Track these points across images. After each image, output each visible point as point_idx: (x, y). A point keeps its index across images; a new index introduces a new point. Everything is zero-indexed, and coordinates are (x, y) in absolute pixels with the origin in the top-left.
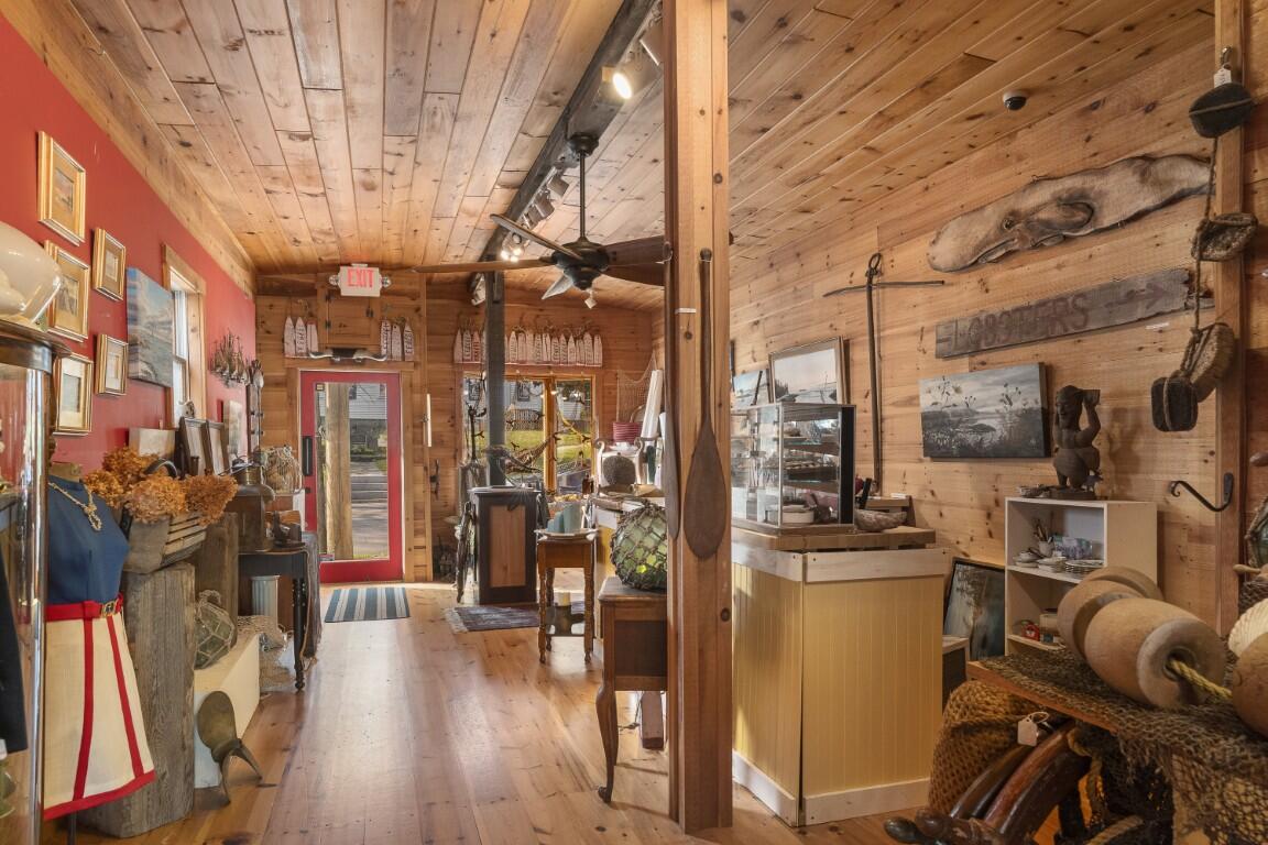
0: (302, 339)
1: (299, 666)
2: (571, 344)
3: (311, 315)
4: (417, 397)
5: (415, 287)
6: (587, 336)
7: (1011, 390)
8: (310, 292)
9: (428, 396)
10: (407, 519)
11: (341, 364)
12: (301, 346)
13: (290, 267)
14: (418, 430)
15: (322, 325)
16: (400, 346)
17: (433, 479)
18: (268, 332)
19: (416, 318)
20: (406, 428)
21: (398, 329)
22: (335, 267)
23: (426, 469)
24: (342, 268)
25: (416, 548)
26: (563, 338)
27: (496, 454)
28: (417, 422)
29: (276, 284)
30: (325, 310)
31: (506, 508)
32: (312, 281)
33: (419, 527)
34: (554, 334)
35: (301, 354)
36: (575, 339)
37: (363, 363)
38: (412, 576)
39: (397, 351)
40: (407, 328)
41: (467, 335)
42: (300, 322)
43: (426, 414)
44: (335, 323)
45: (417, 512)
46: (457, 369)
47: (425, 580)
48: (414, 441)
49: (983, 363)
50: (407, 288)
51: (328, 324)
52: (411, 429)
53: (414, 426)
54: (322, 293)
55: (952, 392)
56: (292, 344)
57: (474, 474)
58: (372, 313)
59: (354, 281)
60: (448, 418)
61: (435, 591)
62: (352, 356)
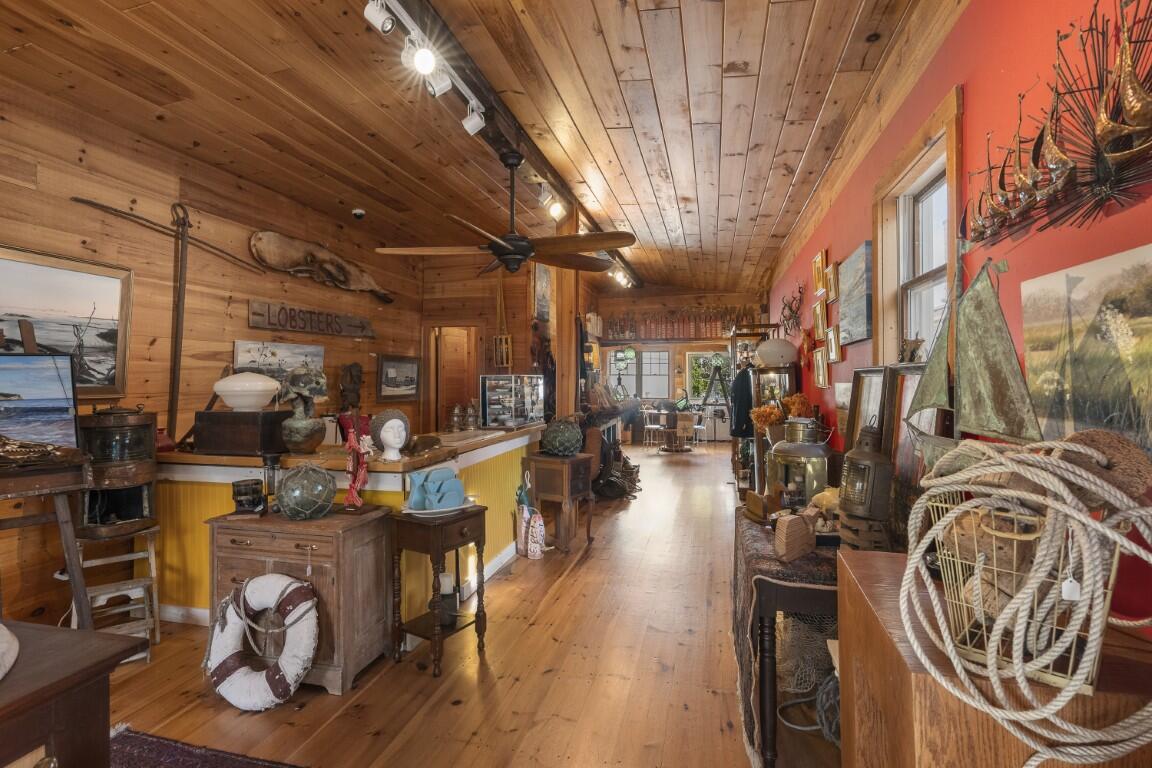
7: (309, 359)
49: (281, 338)
55: (269, 355)
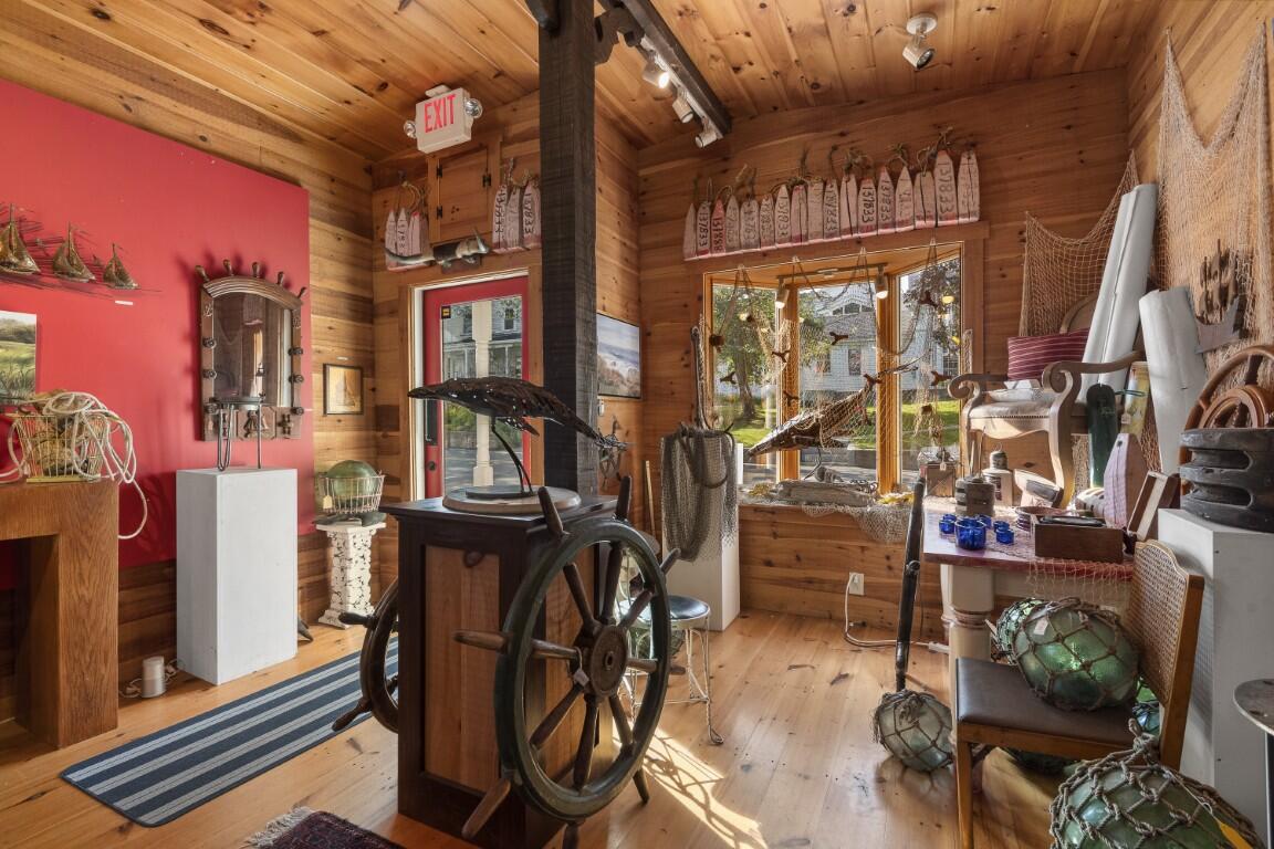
0: (402, 239)
2: (905, 184)
6: (944, 160)
11: (455, 270)
15: (431, 213)
16: (517, 224)
21: (517, 195)
24: (418, 104)
26: (884, 176)
30: (437, 192)
34: (864, 171)
36: (913, 176)
40: (529, 189)
42: (403, 215)
44: (446, 208)
51: (438, 213)
56: (393, 249)
58: (489, 180)
59: (432, 123)
62: (454, 254)
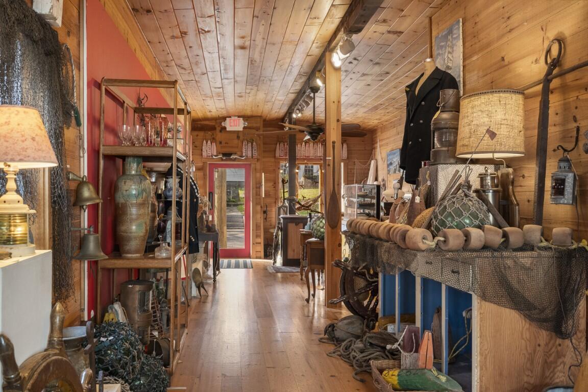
0: (210, 150)
1: (215, 274)
3: (214, 139)
4: (258, 175)
5: (258, 125)
8: (213, 128)
9: (263, 174)
10: (253, 230)
11: (226, 160)
12: (209, 152)
13: (206, 119)
14: (258, 190)
15: (218, 142)
16: (251, 152)
17: (265, 212)
18: (196, 147)
19: (258, 138)
20: (253, 189)
21: (250, 144)
22: (224, 119)
23: (261, 207)
24: (227, 119)
25: (256, 243)
27: (292, 201)
28: (258, 186)
29: (199, 126)
30: (219, 136)
31: (294, 224)
32: (214, 124)
33: (258, 234)
35: (209, 156)
37: (235, 160)
38: (255, 256)
39: (250, 154)
40: (254, 144)
41: (282, 145)
42: (209, 142)
43: (262, 182)
44: (223, 142)
45: (257, 227)
46: (277, 161)
47: (260, 258)
48: (256, 195)
50: (255, 125)
51: (221, 143)
52: (255, 189)
53: (256, 188)
54: (218, 129)
56: (205, 151)
57: (284, 210)
58: (239, 137)
59: (232, 124)
60: (272, 184)
61: (264, 262)
62: (230, 156)
